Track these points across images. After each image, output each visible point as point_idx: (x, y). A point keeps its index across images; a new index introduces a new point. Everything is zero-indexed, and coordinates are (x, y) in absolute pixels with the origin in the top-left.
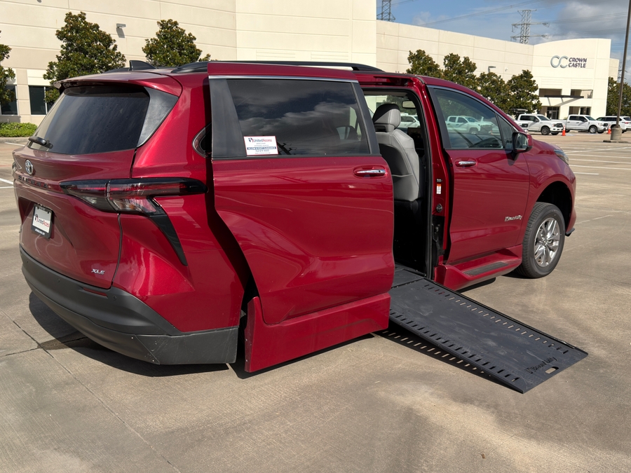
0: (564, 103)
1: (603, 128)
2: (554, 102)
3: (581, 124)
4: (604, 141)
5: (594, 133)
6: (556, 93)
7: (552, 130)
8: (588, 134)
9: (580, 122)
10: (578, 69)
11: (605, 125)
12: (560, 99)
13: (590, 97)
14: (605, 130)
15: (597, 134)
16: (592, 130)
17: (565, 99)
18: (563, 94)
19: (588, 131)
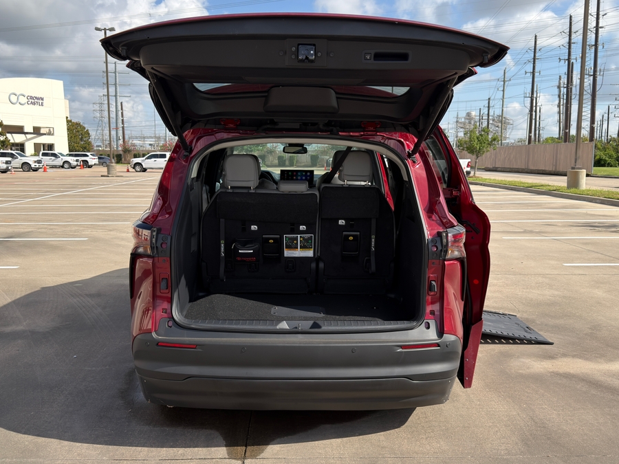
0: (28, 140)
1: (75, 163)
2: (18, 138)
3: (54, 160)
4: (102, 176)
5: (68, 168)
6: (19, 130)
7: (33, 166)
8: (63, 170)
9: (53, 158)
10: (36, 107)
11: (77, 161)
12: (23, 135)
13: (49, 134)
14: (77, 165)
15: (71, 169)
16: (66, 166)
17: (29, 136)
18: (26, 131)
19: (62, 167)
